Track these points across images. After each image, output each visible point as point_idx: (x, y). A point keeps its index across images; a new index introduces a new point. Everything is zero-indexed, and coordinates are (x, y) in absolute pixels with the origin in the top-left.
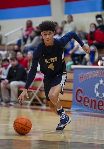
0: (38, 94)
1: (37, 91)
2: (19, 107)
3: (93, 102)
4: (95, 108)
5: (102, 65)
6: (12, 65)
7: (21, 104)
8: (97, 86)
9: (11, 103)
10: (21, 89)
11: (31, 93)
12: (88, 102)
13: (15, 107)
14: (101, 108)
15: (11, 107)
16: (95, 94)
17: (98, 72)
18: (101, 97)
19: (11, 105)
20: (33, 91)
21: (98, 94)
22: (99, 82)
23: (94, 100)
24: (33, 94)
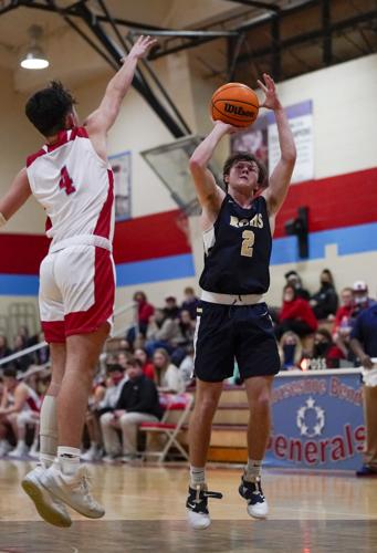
0: (177, 438)
1: (176, 431)
2: (140, 466)
3: (296, 447)
4: (299, 459)
5: (310, 368)
6: (130, 375)
7: (145, 460)
8: (301, 413)
9: (125, 459)
10: (143, 429)
11: (164, 437)
12: (285, 447)
13: (134, 466)
14: (311, 459)
15: (125, 467)
16: (299, 430)
17: (302, 383)
18: (311, 436)
19: (123, 462)
20: (167, 431)
21: (304, 430)
22: (306, 405)
23: (298, 443)
24: (168, 438)
